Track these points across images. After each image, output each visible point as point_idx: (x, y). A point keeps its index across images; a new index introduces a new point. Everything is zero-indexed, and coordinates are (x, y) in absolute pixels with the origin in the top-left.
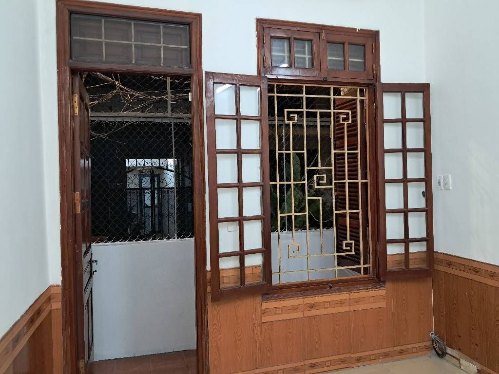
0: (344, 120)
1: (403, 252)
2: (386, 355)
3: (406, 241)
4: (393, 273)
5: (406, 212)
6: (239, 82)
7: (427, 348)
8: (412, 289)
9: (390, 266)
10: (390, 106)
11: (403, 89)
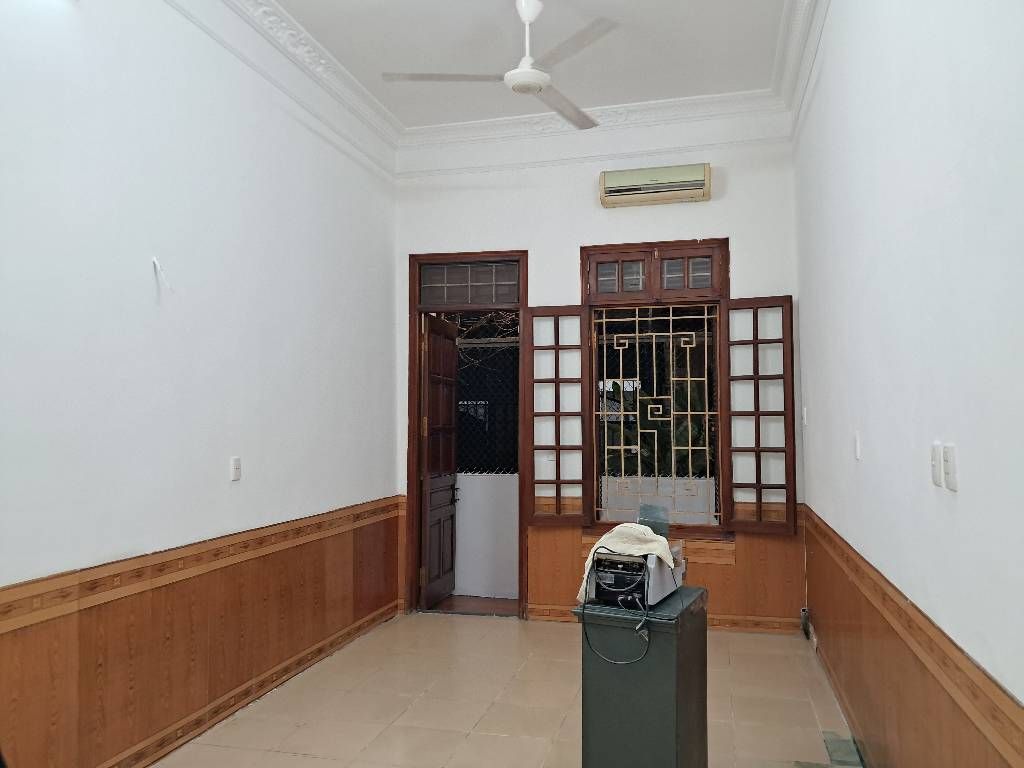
0: (686, 343)
1: (755, 501)
2: (735, 624)
3: (759, 487)
4: (745, 524)
5: (758, 451)
6: (556, 313)
7: (796, 626)
8: (774, 548)
9: (740, 516)
10: (740, 325)
11: (755, 305)
